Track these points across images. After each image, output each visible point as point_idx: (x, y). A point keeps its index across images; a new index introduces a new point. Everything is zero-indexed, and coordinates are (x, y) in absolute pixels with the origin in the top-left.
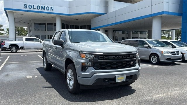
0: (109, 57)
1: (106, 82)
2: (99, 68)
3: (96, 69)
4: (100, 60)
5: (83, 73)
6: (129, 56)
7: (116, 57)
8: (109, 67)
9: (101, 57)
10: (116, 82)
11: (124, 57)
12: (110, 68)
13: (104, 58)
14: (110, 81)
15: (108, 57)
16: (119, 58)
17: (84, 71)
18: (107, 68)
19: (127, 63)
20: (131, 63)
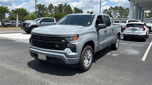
0: (36, 37)
2: (34, 45)
3: (32, 45)
7: (40, 37)
10: (38, 58)
12: (38, 46)
16: (42, 39)
18: (36, 46)
19: (51, 45)
20: (56, 46)
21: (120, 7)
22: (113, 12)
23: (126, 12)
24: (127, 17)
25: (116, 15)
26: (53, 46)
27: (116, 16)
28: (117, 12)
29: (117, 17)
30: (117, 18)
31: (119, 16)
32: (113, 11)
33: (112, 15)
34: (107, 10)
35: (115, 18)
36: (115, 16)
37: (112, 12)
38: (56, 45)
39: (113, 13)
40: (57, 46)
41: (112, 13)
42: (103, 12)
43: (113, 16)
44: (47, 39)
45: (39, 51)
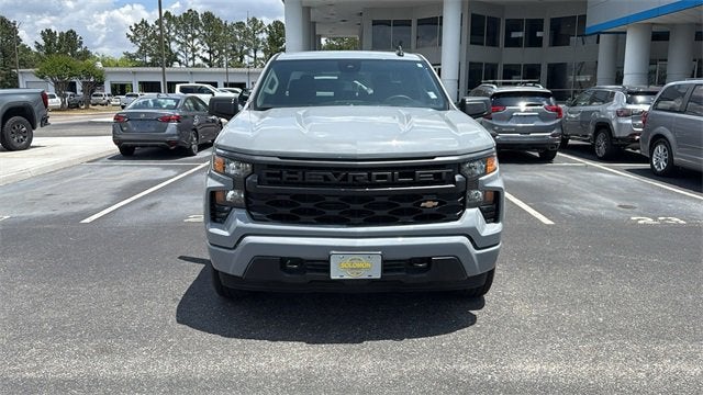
0: (304, 174)
1: (291, 271)
2: (268, 217)
3: (255, 219)
4: (270, 183)
5: (211, 230)
6: (412, 175)
7: (336, 175)
8: (310, 214)
9: (268, 175)
10: (333, 277)
11: (378, 177)
12: (311, 218)
13: (284, 179)
14: (311, 270)
15: (300, 173)
16: (350, 181)
17: (221, 222)
18: (298, 218)
19: (398, 205)
20: (423, 204)
21: (209, 17)
22: (177, 38)
23: (236, 40)
24: (241, 61)
25: (194, 50)
26: (410, 205)
27: (194, 56)
28: (196, 41)
29: (198, 61)
30: (199, 66)
31: (207, 56)
32: (176, 33)
33: (177, 53)
34: (147, 25)
35: (191, 63)
36: (190, 56)
37: (173, 39)
38: (425, 201)
39: (178, 42)
40: (429, 204)
41: (173, 44)
42: (129, 36)
43: (179, 57)
44: (385, 177)
45: (333, 244)
